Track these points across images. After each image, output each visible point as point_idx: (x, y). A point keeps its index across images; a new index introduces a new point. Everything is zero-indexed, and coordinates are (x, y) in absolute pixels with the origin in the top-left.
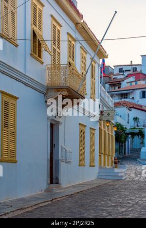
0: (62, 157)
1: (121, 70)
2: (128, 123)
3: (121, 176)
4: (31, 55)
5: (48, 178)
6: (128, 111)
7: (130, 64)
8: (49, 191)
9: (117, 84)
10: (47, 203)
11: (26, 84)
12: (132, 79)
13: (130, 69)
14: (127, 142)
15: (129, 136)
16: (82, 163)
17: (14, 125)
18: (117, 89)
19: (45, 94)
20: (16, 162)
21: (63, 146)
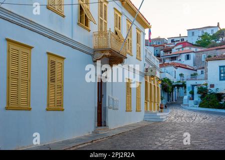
0: (109, 105)
1: (173, 41)
2: (175, 78)
3: (162, 119)
4: (78, 24)
5: (95, 122)
6: (175, 69)
7: (179, 36)
8: (96, 133)
9: (170, 50)
10: (86, 145)
11: (73, 47)
12: (180, 46)
13: (179, 40)
14: (174, 92)
15: (176, 87)
16: (128, 110)
17: (61, 80)
18: (169, 54)
19: (92, 55)
20: (63, 110)
21: (110, 96)
